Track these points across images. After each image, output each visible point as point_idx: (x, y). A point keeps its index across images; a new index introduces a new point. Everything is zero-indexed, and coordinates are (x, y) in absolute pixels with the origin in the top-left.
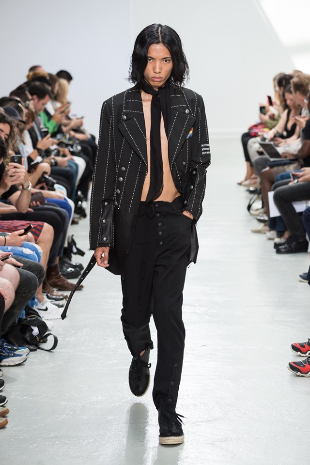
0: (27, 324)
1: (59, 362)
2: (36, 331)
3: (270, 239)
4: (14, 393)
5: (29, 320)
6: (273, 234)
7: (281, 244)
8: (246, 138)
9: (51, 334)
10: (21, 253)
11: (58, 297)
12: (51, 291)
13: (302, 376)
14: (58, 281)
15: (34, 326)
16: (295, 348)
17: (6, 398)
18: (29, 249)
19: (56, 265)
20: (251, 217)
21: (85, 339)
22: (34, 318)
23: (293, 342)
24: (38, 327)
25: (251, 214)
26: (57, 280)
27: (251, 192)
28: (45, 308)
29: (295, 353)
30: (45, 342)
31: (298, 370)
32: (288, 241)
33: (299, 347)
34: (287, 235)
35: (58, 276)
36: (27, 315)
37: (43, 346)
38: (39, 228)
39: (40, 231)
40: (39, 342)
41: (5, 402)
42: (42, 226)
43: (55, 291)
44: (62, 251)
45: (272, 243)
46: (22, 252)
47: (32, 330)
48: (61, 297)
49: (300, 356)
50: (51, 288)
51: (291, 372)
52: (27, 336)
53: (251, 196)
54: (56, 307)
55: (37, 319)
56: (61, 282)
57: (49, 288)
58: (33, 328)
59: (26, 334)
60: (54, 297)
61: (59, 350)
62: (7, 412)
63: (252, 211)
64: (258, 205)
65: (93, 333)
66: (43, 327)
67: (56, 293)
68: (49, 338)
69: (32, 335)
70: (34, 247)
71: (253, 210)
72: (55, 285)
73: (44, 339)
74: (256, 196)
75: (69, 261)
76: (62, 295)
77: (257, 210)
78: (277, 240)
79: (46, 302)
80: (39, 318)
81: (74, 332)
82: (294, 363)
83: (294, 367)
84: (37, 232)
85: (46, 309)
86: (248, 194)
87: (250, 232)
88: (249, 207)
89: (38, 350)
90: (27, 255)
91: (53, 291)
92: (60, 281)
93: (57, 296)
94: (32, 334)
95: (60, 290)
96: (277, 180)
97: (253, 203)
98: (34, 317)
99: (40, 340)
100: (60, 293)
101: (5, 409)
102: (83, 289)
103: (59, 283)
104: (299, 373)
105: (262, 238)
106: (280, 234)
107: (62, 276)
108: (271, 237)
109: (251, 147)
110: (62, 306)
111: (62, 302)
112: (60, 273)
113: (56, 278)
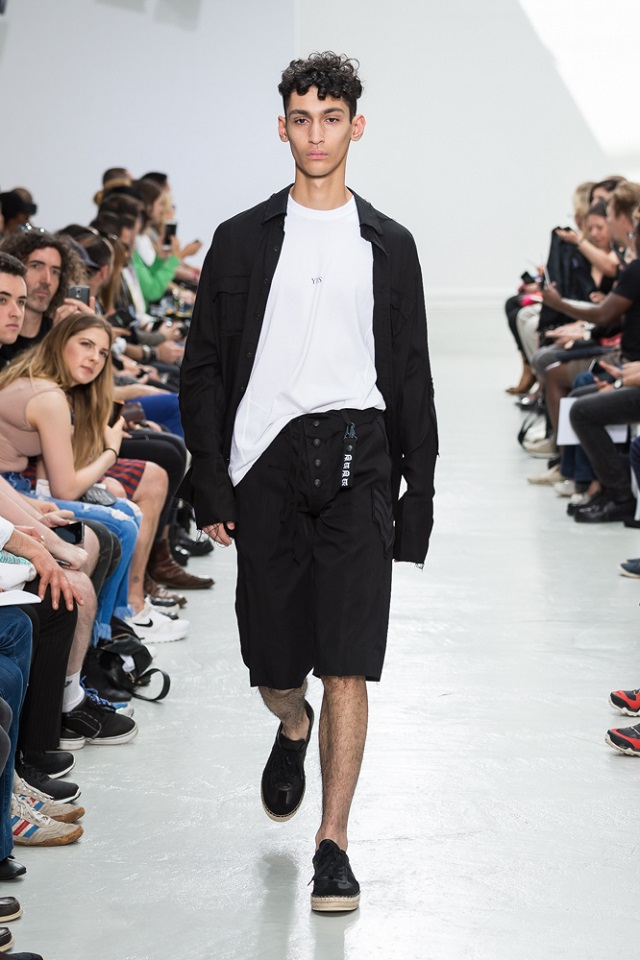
0: (114, 651)
1: (174, 723)
2: (129, 663)
3: (565, 496)
4: (91, 779)
5: (117, 645)
6: (568, 486)
8: (513, 306)
9: (157, 670)
10: (107, 517)
11: (165, 600)
12: (154, 589)
13: (636, 756)
14: (166, 572)
15: (127, 654)
16: (617, 700)
17: (77, 788)
18: (122, 510)
19: (164, 541)
20: (526, 455)
21: (222, 680)
22: (125, 640)
23: (614, 690)
24: (133, 657)
25: (524, 448)
26: (164, 570)
27: (524, 408)
28: (147, 622)
29: (617, 709)
30: (146, 684)
31: (628, 745)
33: (625, 698)
34: (595, 487)
35: (166, 561)
36: (114, 633)
37: (142, 691)
38: (136, 472)
39: (138, 478)
40: (136, 684)
41: (77, 795)
42: (142, 470)
43: (162, 590)
44: (175, 515)
45: (565, 503)
46: (110, 515)
47: (123, 662)
48: (171, 600)
49: (626, 715)
50: (154, 583)
52: (113, 673)
53: (526, 414)
54: (169, 619)
55: (131, 643)
56: (172, 573)
57: (151, 583)
58: (124, 658)
59: (110, 669)
60: (158, 600)
61: (171, 700)
62: (80, 813)
63: (526, 444)
64: (538, 431)
65: (235, 670)
66: (143, 657)
67: (166, 594)
68: (153, 677)
69: (121, 672)
70: (128, 506)
71: (528, 441)
72: (162, 579)
73: (145, 680)
74: (533, 417)
75: (186, 534)
76: (174, 597)
77: (536, 441)
78: (577, 499)
79: (150, 609)
80: (136, 640)
81: (199, 666)
82: (618, 730)
83: (617, 738)
84: (133, 481)
85: (150, 624)
86: (517, 410)
87: (526, 482)
88: (522, 436)
89: (134, 700)
90: (119, 521)
91: (158, 589)
92: (170, 571)
93: (165, 598)
94: (122, 670)
95: (169, 588)
97: (530, 426)
98: (126, 637)
99: (136, 681)
100: (171, 593)
101: (76, 808)
102: (214, 586)
103: (170, 575)
104: (629, 751)
105: (550, 493)
106: (582, 487)
107: (173, 562)
108: (564, 491)
109: (524, 322)
110: (175, 618)
111: (174, 610)
112: (171, 556)
113: (164, 566)
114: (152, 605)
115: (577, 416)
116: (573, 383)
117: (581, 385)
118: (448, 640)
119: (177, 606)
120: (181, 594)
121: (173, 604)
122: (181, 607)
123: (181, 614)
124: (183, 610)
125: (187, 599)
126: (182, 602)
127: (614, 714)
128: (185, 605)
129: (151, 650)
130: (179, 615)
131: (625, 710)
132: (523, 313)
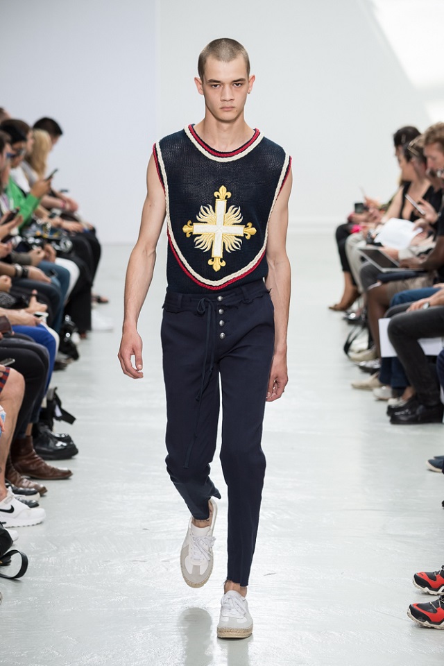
1: (30, 598)
3: (381, 400)
6: (385, 391)
7: (398, 409)
8: (343, 234)
9: (15, 551)
11: (27, 489)
13: (432, 628)
14: (30, 464)
16: (419, 580)
19: (28, 437)
20: (350, 364)
21: (74, 560)
23: (417, 571)
25: (349, 357)
26: (28, 462)
27: (351, 322)
28: (9, 508)
29: (419, 589)
30: (6, 564)
31: (425, 618)
32: (412, 404)
33: (427, 579)
34: (409, 393)
35: (29, 455)
37: (3, 571)
39: (4, 381)
42: (7, 374)
43: (25, 480)
44: (38, 414)
45: (383, 407)
48: (33, 489)
49: (428, 594)
50: (18, 475)
51: (412, 621)
53: (351, 328)
54: (27, 506)
56: (35, 465)
57: (16, 474)
60: (21, 489)
61: (29, 578)
63: (351, 354)
64: (361, 342)
65: (86, 551)
66: (4, 539)
67: (27, 483)
68: (13, 557)
71: (352, 351)
72: (25, 471)
73: (5, 560)
74: (358, 329)
75: (49, 431)
76: (36, 487)
77: (360, 352)
78: (393, 402)
79: (11, 497)
81: (55, 548)
82: (418, 605)
83: (417, 612)
85: (12, 510)
86: (344, 324)
87: (350, 387)
88: (347, 347)
91: (22, 479)
92: (33, 463)
93: (27, 487)
95: (32, 478)
96: (394, 304)
97: (354, 338)
100: (33, 483)
102: (71, 477)
103: (32, 467)
104: (426, 623)
105: (369, 397)
106: (398, 393)
107: (36, 456)
108: (382, 396)
109: (351, 247)
110: (36, 505)
111: (34, 498)
112: (34, 450)
113: (28, 459)
114: (13, 494)
115: (393, 332)
116: (391, 302)
117: (398, 304)
118: (274, 526)
119: (38, 494)
120: (42, 484)
121: (34, 493)
122: (42, 496)
123: (41, 501)
124: (43, 498)
125: (47, 488)
126: (42, 492)
127: (417, 593)
128: (45, 494)
129: (12, 533)
130: (39, 503)
131: (427, 589)
132: (351, 240)
